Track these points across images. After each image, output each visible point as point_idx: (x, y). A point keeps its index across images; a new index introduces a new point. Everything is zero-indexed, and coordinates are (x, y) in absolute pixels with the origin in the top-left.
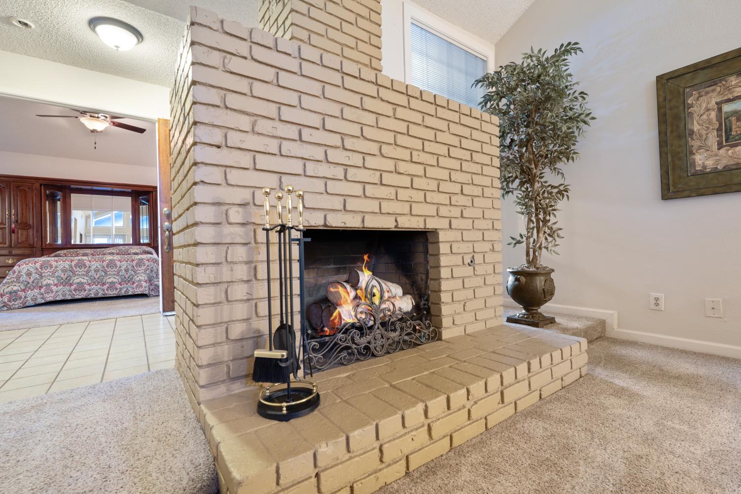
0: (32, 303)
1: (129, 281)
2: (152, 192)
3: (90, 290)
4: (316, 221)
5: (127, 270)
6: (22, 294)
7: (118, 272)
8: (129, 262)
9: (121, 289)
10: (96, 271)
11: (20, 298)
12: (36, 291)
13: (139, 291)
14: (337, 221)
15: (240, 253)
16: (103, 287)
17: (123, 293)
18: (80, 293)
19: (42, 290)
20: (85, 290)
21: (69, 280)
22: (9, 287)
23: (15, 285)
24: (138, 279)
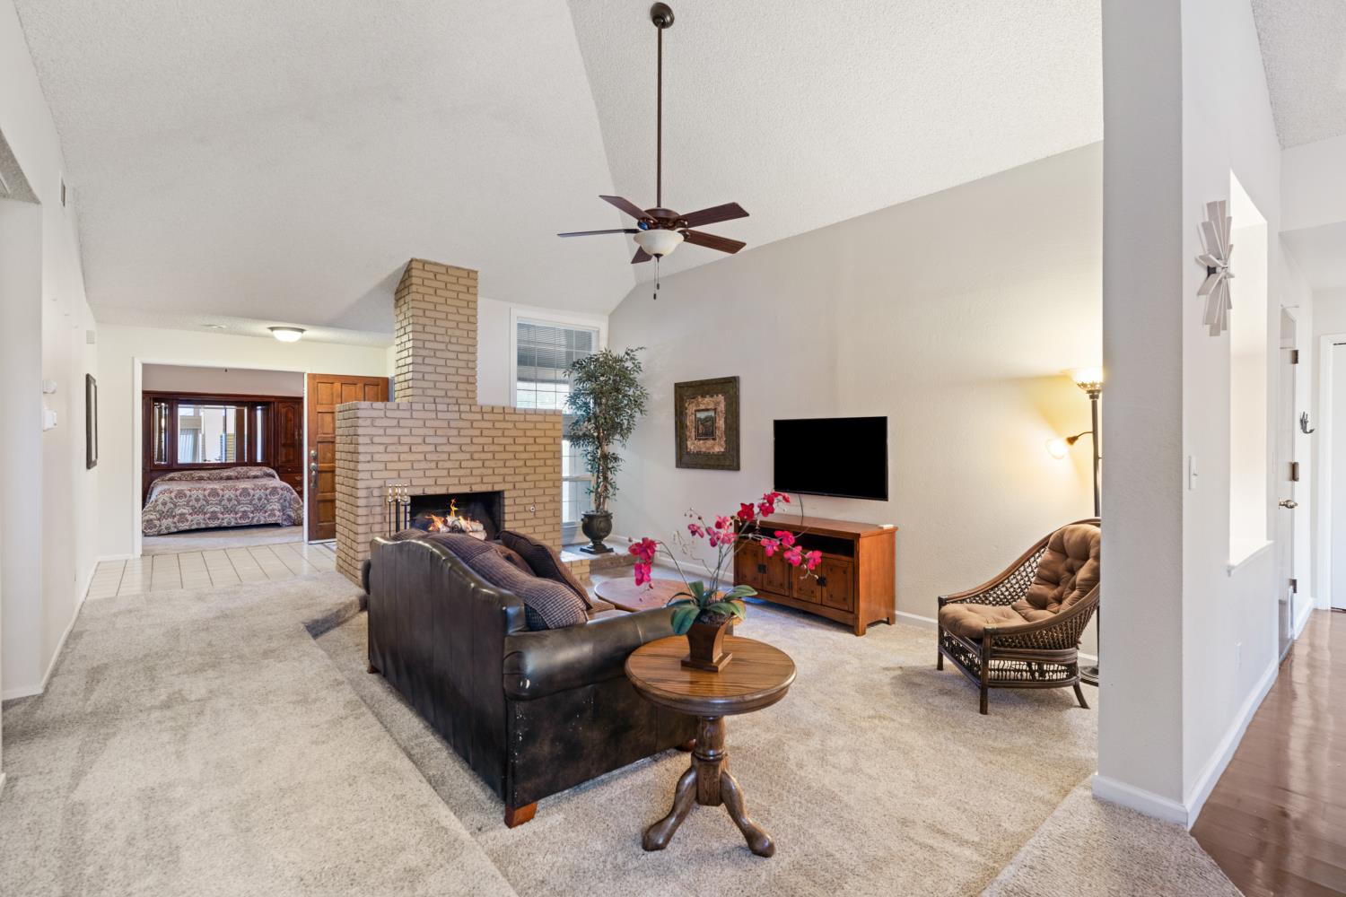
0: (166, 532)
1: (261, 510)
3: (223, 519)
4: (418, 492)
5: (260, 499)
6: (157, 523)
7: (251, 500)
9: (253, 518)
10: (229, 500)
11: (155, 526)
12: (170, 520)
13: (271, 520)
14: (430, 491)
15: (378, 510)
17: (255, 522)
18: (213, 522)
19: (176, 519)
20: (219, 519)
21: (203, 510)
24: (271, 508)
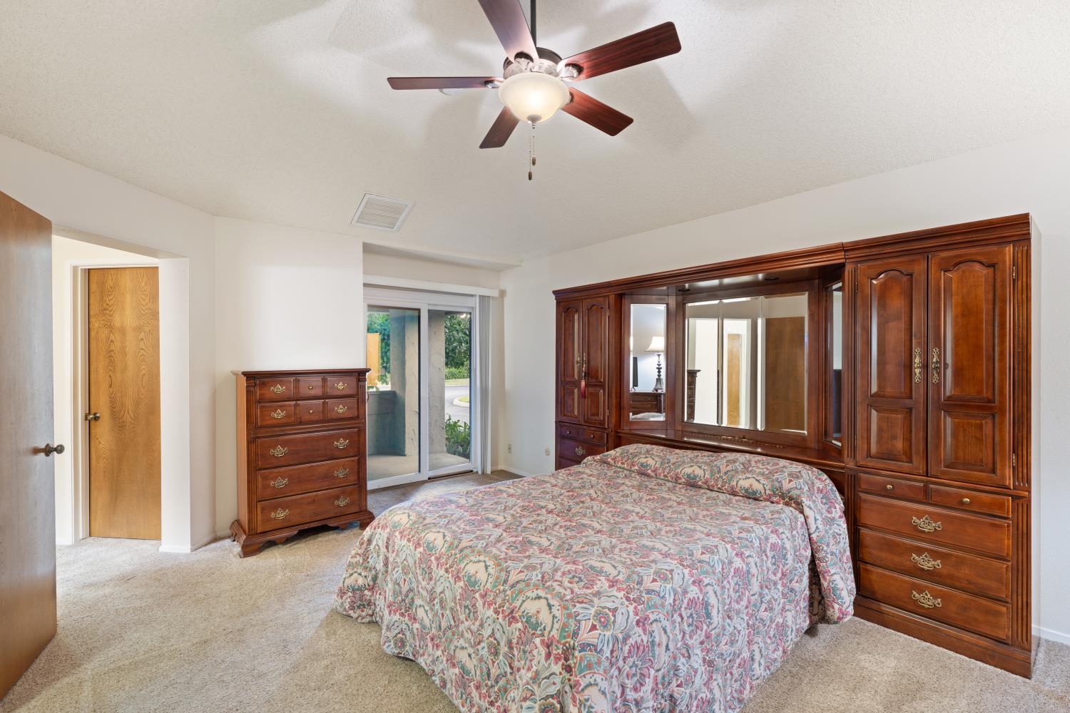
2: (845, 265)
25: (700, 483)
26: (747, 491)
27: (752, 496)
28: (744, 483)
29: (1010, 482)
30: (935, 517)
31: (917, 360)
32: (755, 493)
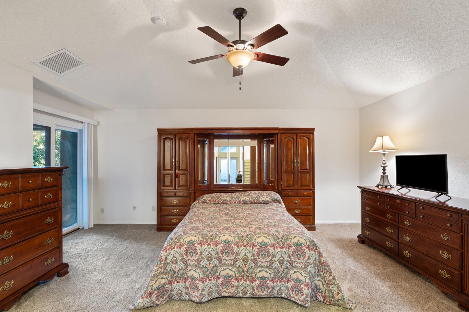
1: (283, 277)
2: (277, 134)
3: (237, 287)
5: (281, 261)
6: (169, 287)
7: (271, 263)
8: (284, 249)
9: (273, 287)
10: (245, 260)
11: (167, 292)
16: (253, 285)
17: (275, 293)
18: (227, 290)
19: (188, 284)
20: (233, 287)
21: (216, 272)
22: (157, 281)
23: (163, 278)
25: (248, 202)
26: (264, 201)
27: (266, 203)
28: (264, 199)
29: (312, 188)
30: (299, 199)
31: (295, 160)
32: (267, 201)
